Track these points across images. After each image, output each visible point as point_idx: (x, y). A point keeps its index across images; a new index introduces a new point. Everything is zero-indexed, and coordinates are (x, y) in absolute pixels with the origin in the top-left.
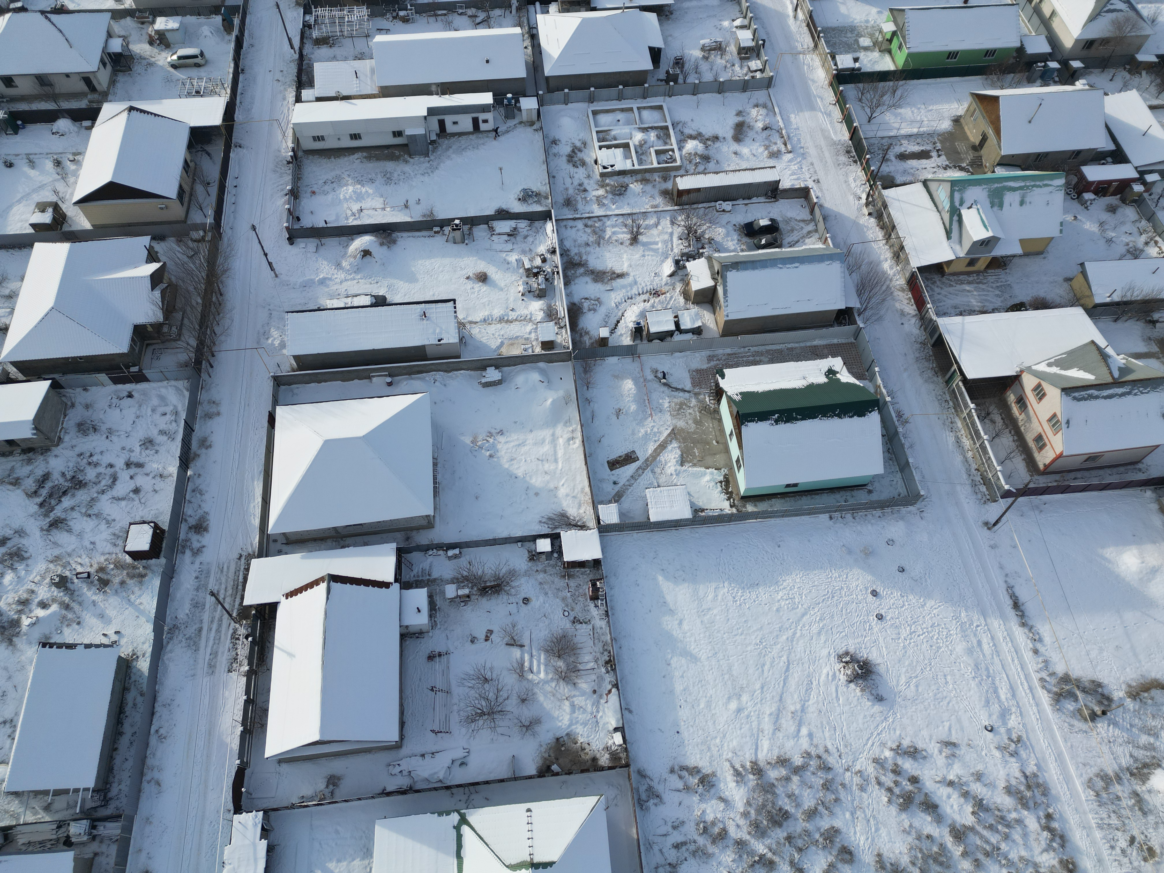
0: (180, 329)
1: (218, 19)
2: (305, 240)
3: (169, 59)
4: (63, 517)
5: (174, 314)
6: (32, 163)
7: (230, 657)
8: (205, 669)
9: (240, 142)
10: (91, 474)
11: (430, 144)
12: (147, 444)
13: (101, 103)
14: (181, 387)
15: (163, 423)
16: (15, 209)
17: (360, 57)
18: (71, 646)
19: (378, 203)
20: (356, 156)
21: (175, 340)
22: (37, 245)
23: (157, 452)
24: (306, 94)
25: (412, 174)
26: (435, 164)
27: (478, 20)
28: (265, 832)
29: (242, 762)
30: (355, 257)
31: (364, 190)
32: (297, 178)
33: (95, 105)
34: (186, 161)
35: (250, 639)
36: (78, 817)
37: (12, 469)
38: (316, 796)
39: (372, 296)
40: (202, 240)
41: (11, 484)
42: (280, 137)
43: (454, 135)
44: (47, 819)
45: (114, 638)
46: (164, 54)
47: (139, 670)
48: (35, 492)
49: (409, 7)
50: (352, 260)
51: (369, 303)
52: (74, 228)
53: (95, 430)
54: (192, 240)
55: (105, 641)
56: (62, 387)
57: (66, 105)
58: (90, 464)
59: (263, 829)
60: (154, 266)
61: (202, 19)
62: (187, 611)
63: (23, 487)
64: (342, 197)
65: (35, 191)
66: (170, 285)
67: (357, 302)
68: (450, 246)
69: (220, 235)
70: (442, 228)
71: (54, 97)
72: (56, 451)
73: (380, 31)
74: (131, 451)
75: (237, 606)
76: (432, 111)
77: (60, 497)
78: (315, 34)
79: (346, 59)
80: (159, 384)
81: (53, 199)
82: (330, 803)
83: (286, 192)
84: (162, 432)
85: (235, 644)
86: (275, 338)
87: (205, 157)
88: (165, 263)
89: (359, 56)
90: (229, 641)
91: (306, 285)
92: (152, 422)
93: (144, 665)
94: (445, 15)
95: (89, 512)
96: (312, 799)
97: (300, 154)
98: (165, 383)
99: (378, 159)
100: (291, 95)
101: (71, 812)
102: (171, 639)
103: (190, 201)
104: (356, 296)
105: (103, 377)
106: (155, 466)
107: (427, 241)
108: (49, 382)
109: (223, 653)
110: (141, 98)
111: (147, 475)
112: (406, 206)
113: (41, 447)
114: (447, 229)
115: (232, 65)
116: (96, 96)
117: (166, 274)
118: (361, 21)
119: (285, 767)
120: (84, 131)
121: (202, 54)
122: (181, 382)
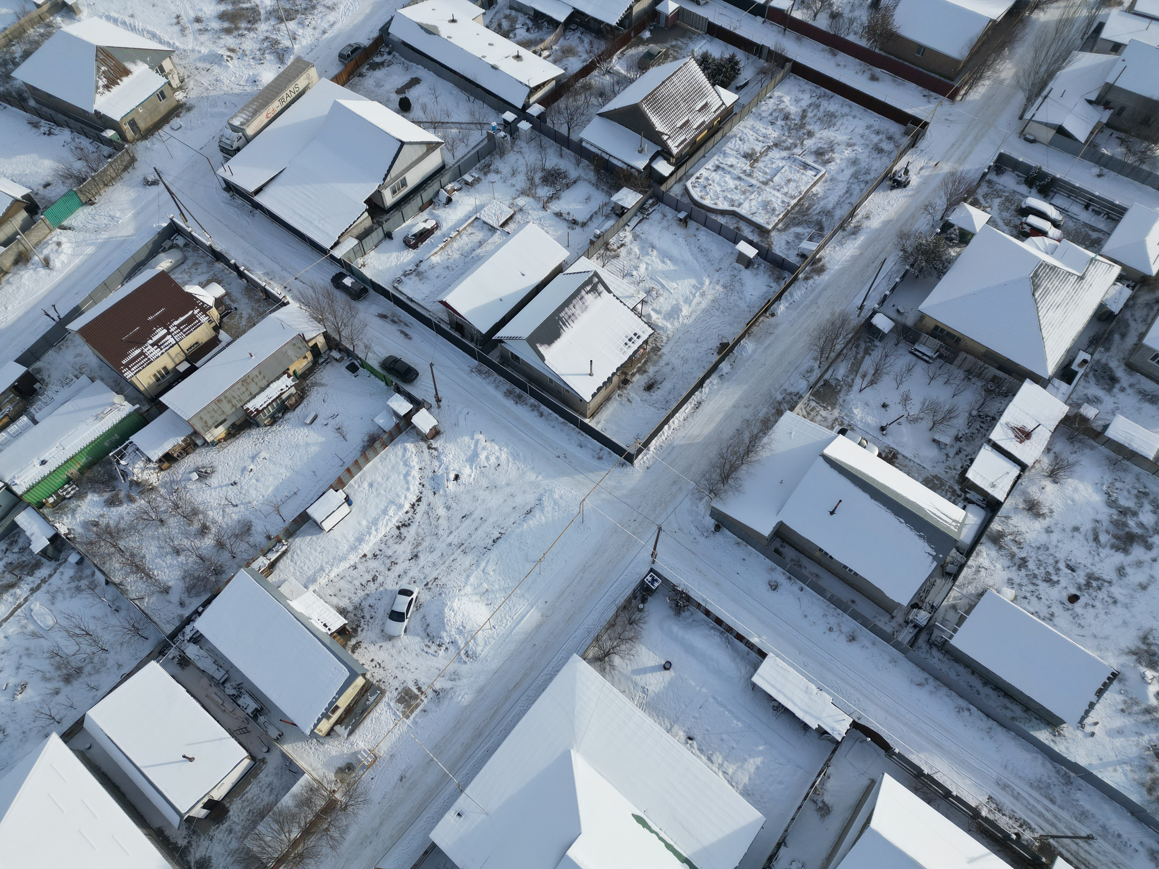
7: (1005, 807)
8: (1006, 780)
18: (1100, 693)
28: (822, 732)
29: (895, 754)
35: (1014, 837)
36: (932, 622)
38: (822, 788)
44: (945, 603)
45: (1088, 729)
47: (1040, 729)
55: (1089, 721)
59: (826, 732)
62: (1081, 803)
75: (1061, 849)
82: (808, 794)
85: (1017, 820)
90: (1024, 817)
93: (1043, 736)
96: (822, 783)
101: (940, 619)
102: (1058, 772)
109: (1014, 805)
119: (866, 782)
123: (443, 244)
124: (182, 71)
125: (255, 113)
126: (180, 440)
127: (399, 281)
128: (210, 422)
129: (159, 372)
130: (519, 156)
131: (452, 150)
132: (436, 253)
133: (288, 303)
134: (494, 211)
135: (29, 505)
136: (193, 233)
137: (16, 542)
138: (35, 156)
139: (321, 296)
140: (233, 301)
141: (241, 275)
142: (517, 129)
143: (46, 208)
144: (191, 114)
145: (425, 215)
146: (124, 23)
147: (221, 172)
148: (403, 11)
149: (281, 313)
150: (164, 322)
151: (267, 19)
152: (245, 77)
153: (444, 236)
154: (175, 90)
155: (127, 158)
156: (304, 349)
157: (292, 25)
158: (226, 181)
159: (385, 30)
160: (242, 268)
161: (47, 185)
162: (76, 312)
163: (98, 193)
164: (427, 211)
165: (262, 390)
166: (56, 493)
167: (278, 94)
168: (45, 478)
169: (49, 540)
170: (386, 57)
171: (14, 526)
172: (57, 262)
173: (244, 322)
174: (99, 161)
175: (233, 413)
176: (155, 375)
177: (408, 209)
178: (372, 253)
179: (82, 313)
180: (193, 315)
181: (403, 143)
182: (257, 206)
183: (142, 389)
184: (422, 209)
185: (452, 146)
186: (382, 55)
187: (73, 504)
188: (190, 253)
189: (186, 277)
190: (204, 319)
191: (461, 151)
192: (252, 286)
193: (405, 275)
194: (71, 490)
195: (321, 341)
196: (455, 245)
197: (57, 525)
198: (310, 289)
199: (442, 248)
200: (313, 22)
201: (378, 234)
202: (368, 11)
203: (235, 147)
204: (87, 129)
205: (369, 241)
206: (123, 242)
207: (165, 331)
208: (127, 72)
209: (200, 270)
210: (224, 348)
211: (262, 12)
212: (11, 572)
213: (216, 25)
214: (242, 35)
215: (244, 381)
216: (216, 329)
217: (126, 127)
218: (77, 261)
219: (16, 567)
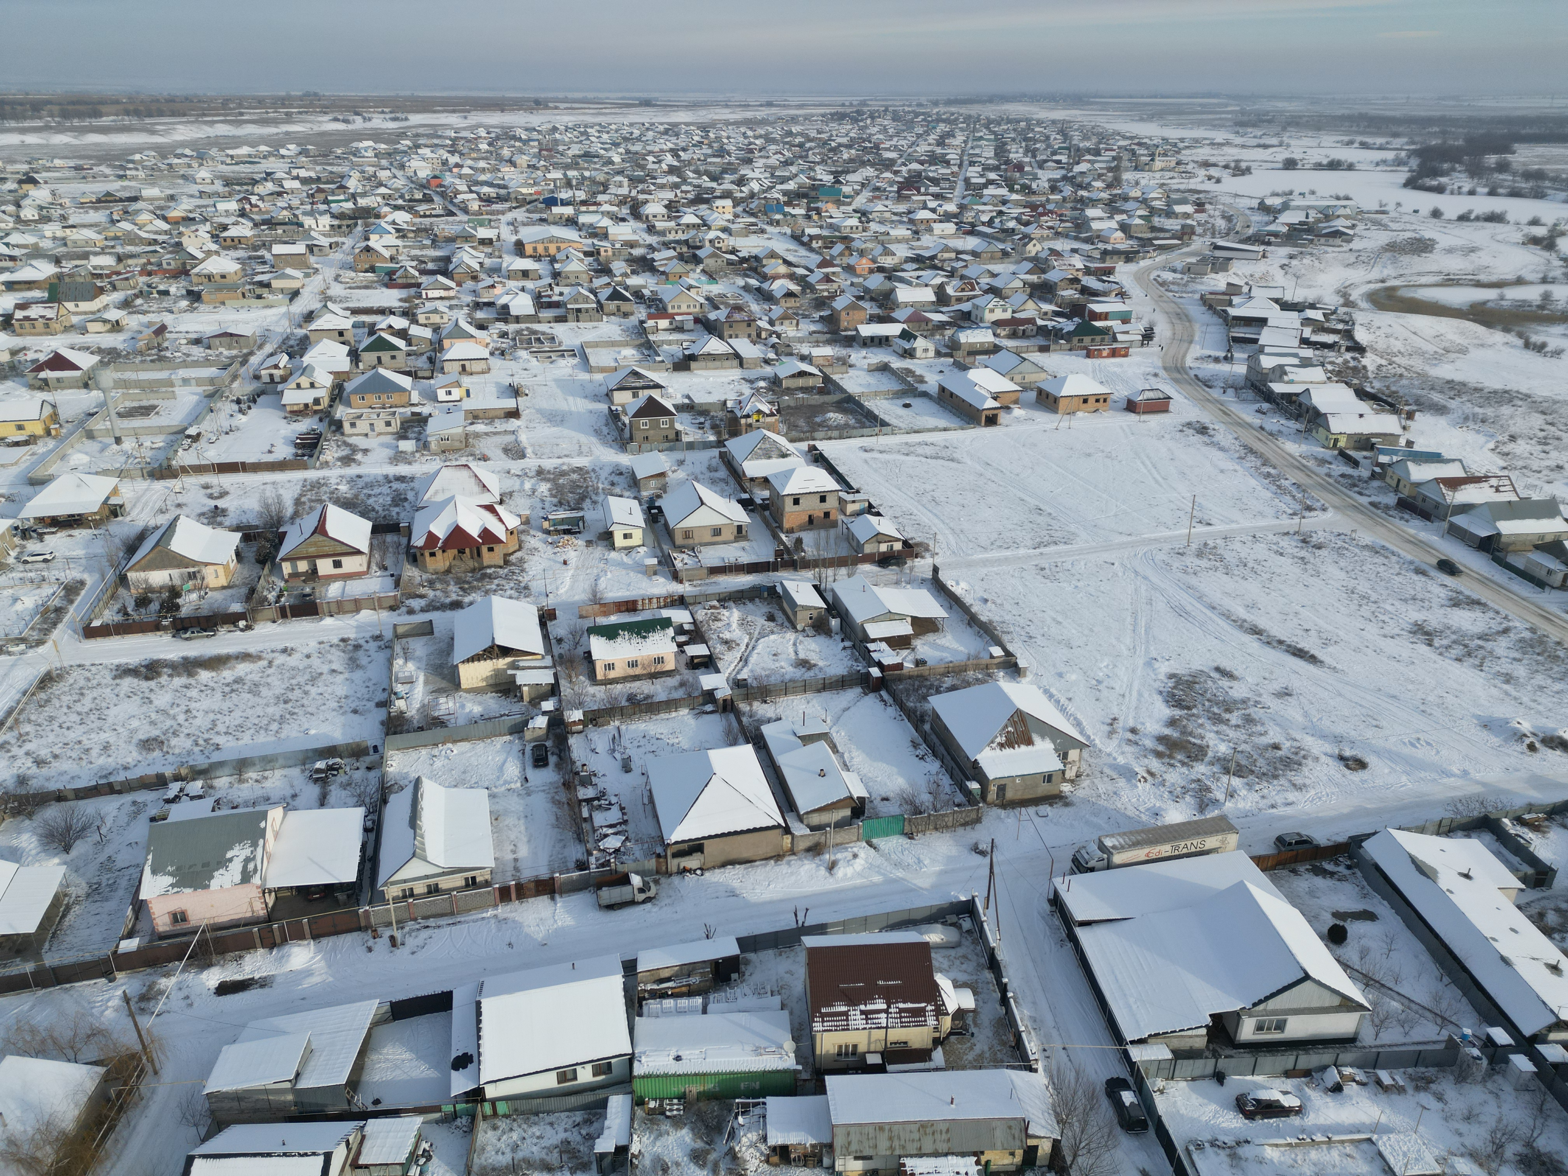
123: (1294, 1141)
124: (1084, 767)
125: (1136, 844)
126: (810, 1141)
127: (1199, 1147)
128: (854, 1147)
129: (847, 1046)
130: (1490, 1098)
131: (1380, 1025)
132: (1277, 1145)
133: (1036, 1071)
134: (1405, 1149)
135: (632, 1092)
136: (985, 925)
137: (592, 1123)
138: (895, 770)
139: (1080, 1092)
140: (976, 1025)
141: (1004, 1001)
142: (1507, 1061)
143: (869, 818)
144: (1066, 810)
145: (1289, 1084)
146: (1058, 702)
147: (1058, 881)
148: (1396, 833)
149: (1019, 1077)
150: (890, 996)
151: (1212, 764)
152: (1149, 805)
153: (1303, 1131)
154: (1065, 780)
155: (973, 815)
156: (1018, 1143)
157: (1236, 782)
158: (1056, 893)
159: (1357, 841)
160: (1010, 994)
161: (886, 799)
162: (820, 929)
163: (923, 832)
164: (1296, 1081)
165: (936, 1154)
166: (662, 1100)
167: (1175, 839)
168: (666, 1076)
169: (617, 1148)
170: (1341, 869)
171: (603, 1104)
172: (841, 871)
173: (970, 1056)
174: (946, 804)
175: (885, 1156)
176: (840, 1047)
177: (1267, 1061)
178: (1183, 1084)
179: (825, 933)
180: (923, 1010)
181: (1307, 977)
182: (1074, 940)
183: (818, 1052)
184: (1288, 1074)
185: (1382, 1022)
186: (1337, 865)
187: (666, 1126)
188: (967, 943)
189: (946, 964)
190: (931, 1021)
191: (1392, 1036)
192: (1008, 1022)
193: (1213, 1144)
194: (675, 1109)
195: (1045, 1148)
196: (1314, 1155)
197: (635, 1137)
198: (1073, 1074)
199: (1290, 1145)
200: (1265, 791)
201: (1206, 1065)
202: (1345, 811)
203: (1090, 865)
204: (957, 771)
205: (1187, 1066)
206: (912, 890)
207: (884, 1006)
208: (1029, 742)
209: (964, 967)
210: (928, 1070)
211: (1210, 754)
212: (561, 1152)
213: (1149, 743)
214: (1172, 765)
215: (923, 1126)
216: (937, 1042)
217: (993, 789)
218: (859, 881)
219: (569, 1152)
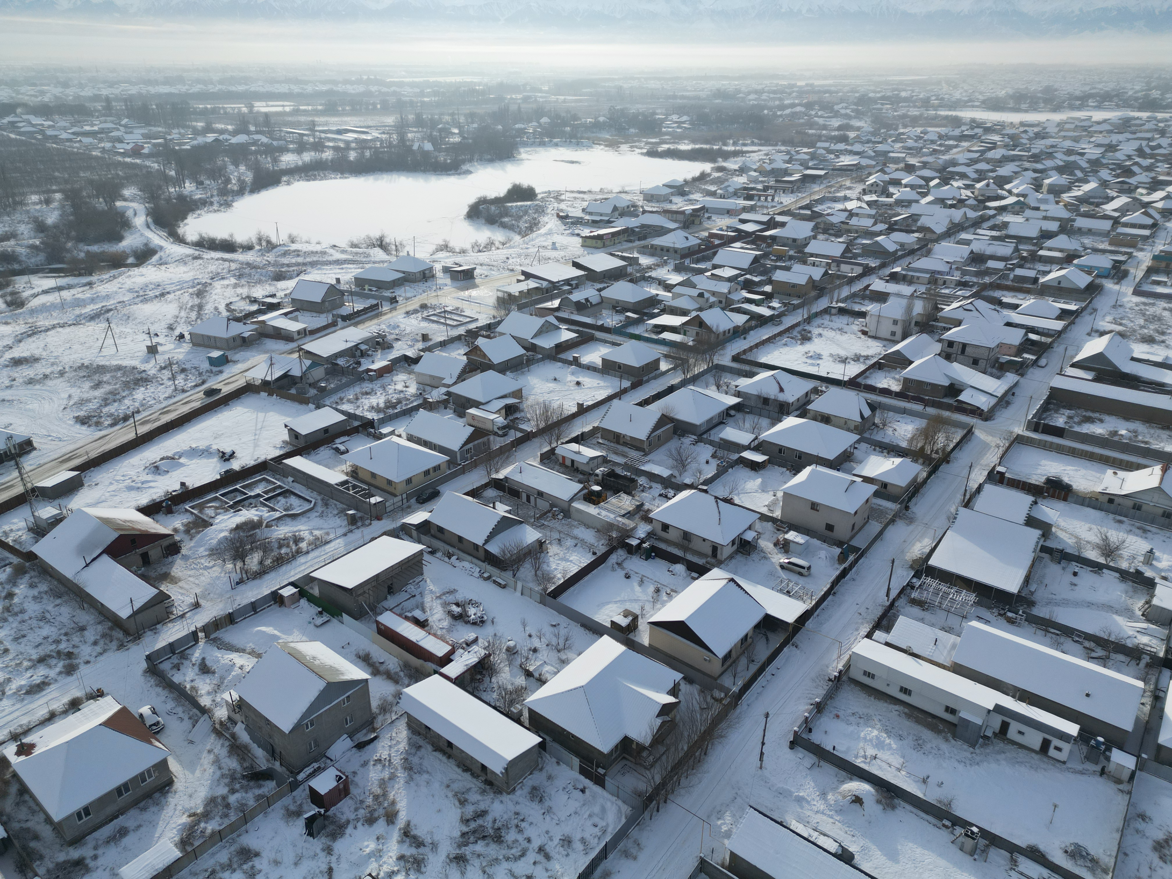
0: (655, 762)
1: (838, 551)
2: (806, 752)
3: (782, 561)
4: (468, 857)
5: (659, 746)
6: (641, 582)
9: (799, 643)
10: (511, 836)
11: (982, 737)
12: (566, 843)
13: (714, 566)
14: (623, 812)
15: (590, 832)
16: (610, 605)
17: (949, 630)
19: (896, 761)
20: (897, 707)
21: (646, 768)
22: (605, 636)
23: (567, 855)
24: (878, 634)
25: (947, 754)
26: (978, 758)
27: (1094, 655)
30: (844, 797)
31: (888, 741)
32: (830, 696)
33: (708, 566)
34: (747, 635)
37: (469, 790)
39: (840, 846)
40: (720, 701)
41: (460, 801)
42: (835, 656)
43: (1014, 743)
46: (780, 556)
48: (468, 821)
49: (1020, 613)
50: (840, 797)
51: (833, 851)
52: (636, 639)
53: (541, 801)
54: (712, 696)
56: (545, 750)
57: (689, 557)
58: (517, 826)
60: (671, 699)
61: (825, 546)
63: (464, 810)
64: (862, 735)
65: (631, 601)
66: (672, 721)
67: (822, 841)
68: (954, 849)
69: (736, 705)
70: (954, 824)
71: (686, 549)
72: (505, 798)
73: (979, 618)
74: (551, 839)
76: (999, 709)
77: (479, 839)
78: (915, 595)
79: (932, 625)
80: (610, 796)
81: (637, 611)
83: (813, 702)
84: (583, 841)
86: (725, 823)
87: (764, 640)
88: (680, 702)
89: (947, 629)
91: (783, 793)
92: (582, 825)
94: (1058, 635)
95: (487, 869)
97: (844, 678)
98: (615, 798)
99: (918, 721)
100: (865, 629)
103: (731, 665)
104: (825, 835)
105: (576, 761)
106: (558, 867)
107: (931, 829)
108: (540, 740)
110: (743, 576)
111: (547, 870)
112: (925, 781)
113: (498, 787)
114: (959, 831)
115: (828, 586)
116: (713, 561)
117: (675, 710)
118: (964, 604)
120: (689, 579)
121: (809, 568)
122: (626, 807)
